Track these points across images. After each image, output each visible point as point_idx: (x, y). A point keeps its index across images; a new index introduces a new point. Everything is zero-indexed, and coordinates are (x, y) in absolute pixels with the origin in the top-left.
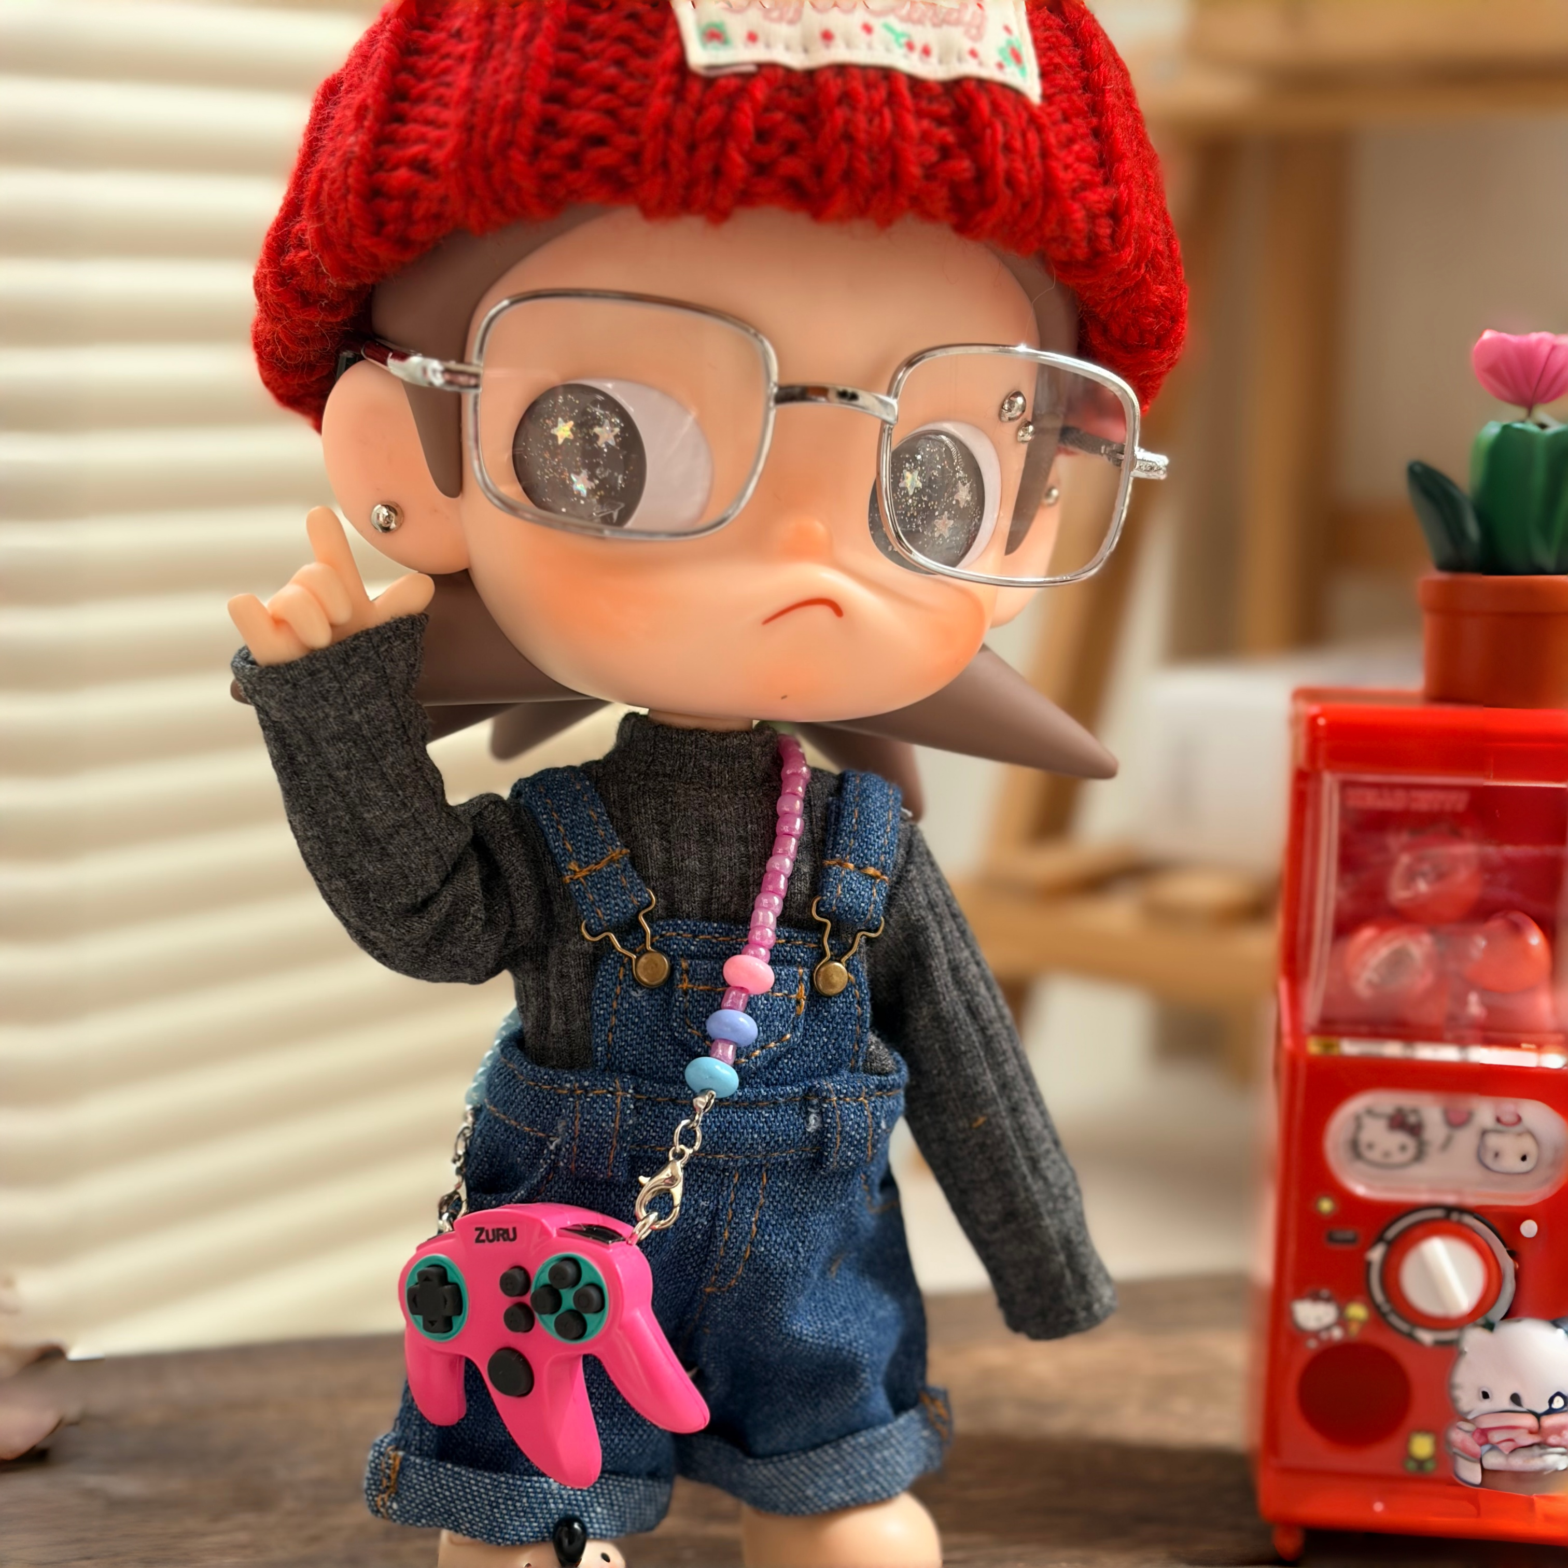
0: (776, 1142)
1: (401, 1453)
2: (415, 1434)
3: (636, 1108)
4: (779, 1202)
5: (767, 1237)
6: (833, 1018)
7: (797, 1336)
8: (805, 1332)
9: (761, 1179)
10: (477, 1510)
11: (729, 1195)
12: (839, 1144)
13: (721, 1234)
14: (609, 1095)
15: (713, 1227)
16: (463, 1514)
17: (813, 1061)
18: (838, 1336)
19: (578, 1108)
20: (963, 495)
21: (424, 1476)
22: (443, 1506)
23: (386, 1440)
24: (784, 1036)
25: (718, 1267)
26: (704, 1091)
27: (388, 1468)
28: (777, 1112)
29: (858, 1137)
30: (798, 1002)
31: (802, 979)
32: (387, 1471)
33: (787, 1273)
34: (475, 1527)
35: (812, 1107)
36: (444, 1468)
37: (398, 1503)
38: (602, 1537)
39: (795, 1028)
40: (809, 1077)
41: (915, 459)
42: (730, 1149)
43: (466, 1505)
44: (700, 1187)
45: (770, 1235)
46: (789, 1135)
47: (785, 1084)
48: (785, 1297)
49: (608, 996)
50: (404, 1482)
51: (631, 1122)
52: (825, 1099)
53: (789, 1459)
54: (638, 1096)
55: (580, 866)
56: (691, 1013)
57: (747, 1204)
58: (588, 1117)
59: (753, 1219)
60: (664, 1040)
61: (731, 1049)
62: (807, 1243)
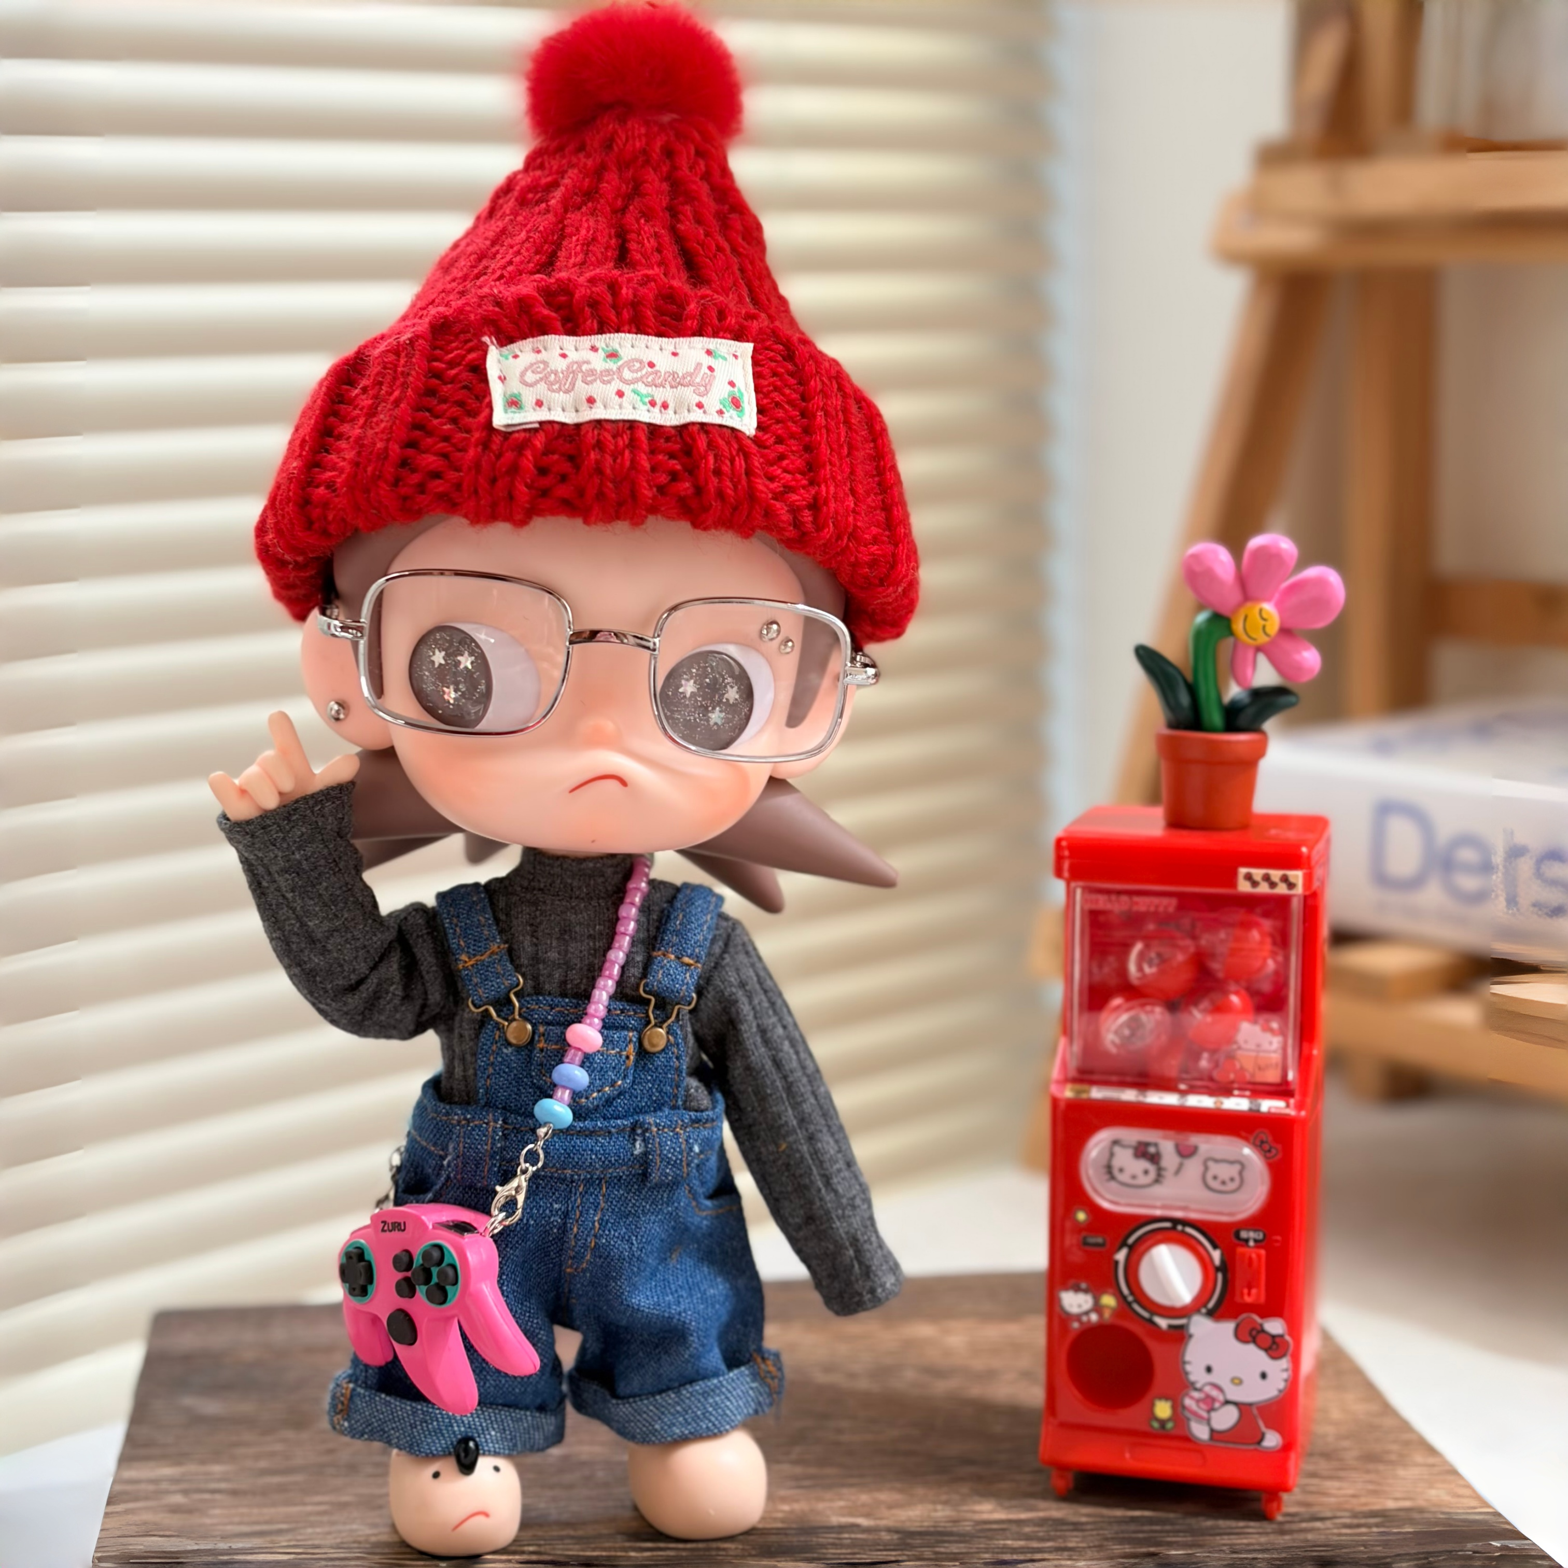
0: (610, 1161)
1: (351, 1386)
2: (362, 1371)
3: (504, 1135)
4: (616, 1206)
5: (607, 1232)
6: (656, 1069)
7: (636, 1307)
8: (642, 1304)
9: (601, 1189)
10: (402, 1429)
11: (576, 1200)
12: (658, 1163)
13: (571, 1229)
14: (484, 1125)
15: (565, 1224)
17: (640, 1101)
18: (670, 1308)
19: (462, 1134)
20: (732, 694)
21: (366, 1403)
22: (379, 1426)
23: (343, 1376)
24: (615, 1082)
25: (572, 1254)
26: (545, 1124)
27: (343, 1396)
28: (611, 1139)
29: (674, 1158)
30: (628, 1057)
31: (631, 1041)
32: (342, 1398)
33: (624, 1259)
35: (638, 1135)
36: (381, 1398)
37: (348, 1421)
38: (489, 1453)
39: (625, 1077)
40: (637, 1113)
41: (691, 673)
42: (574, 1166)
43: (394, 1425)
44: (554, 1194)
45: (609, 1231)
46: (619, 1157)
47: (619, 1118)
48: (624, 1277)
49: (488, 1052)
50: (352, 1406)
51: (499, 1145)
52: (647, 1130)
53: (641, 1400)
54: (506, 1126)
55: (469, 958)
56: (545, 1065)
57: (591, 1208)
58: (469, 1141)
59: (596, 1218)
60: (526, 1085)
61: (567, 1094)
62: (639, 1237)
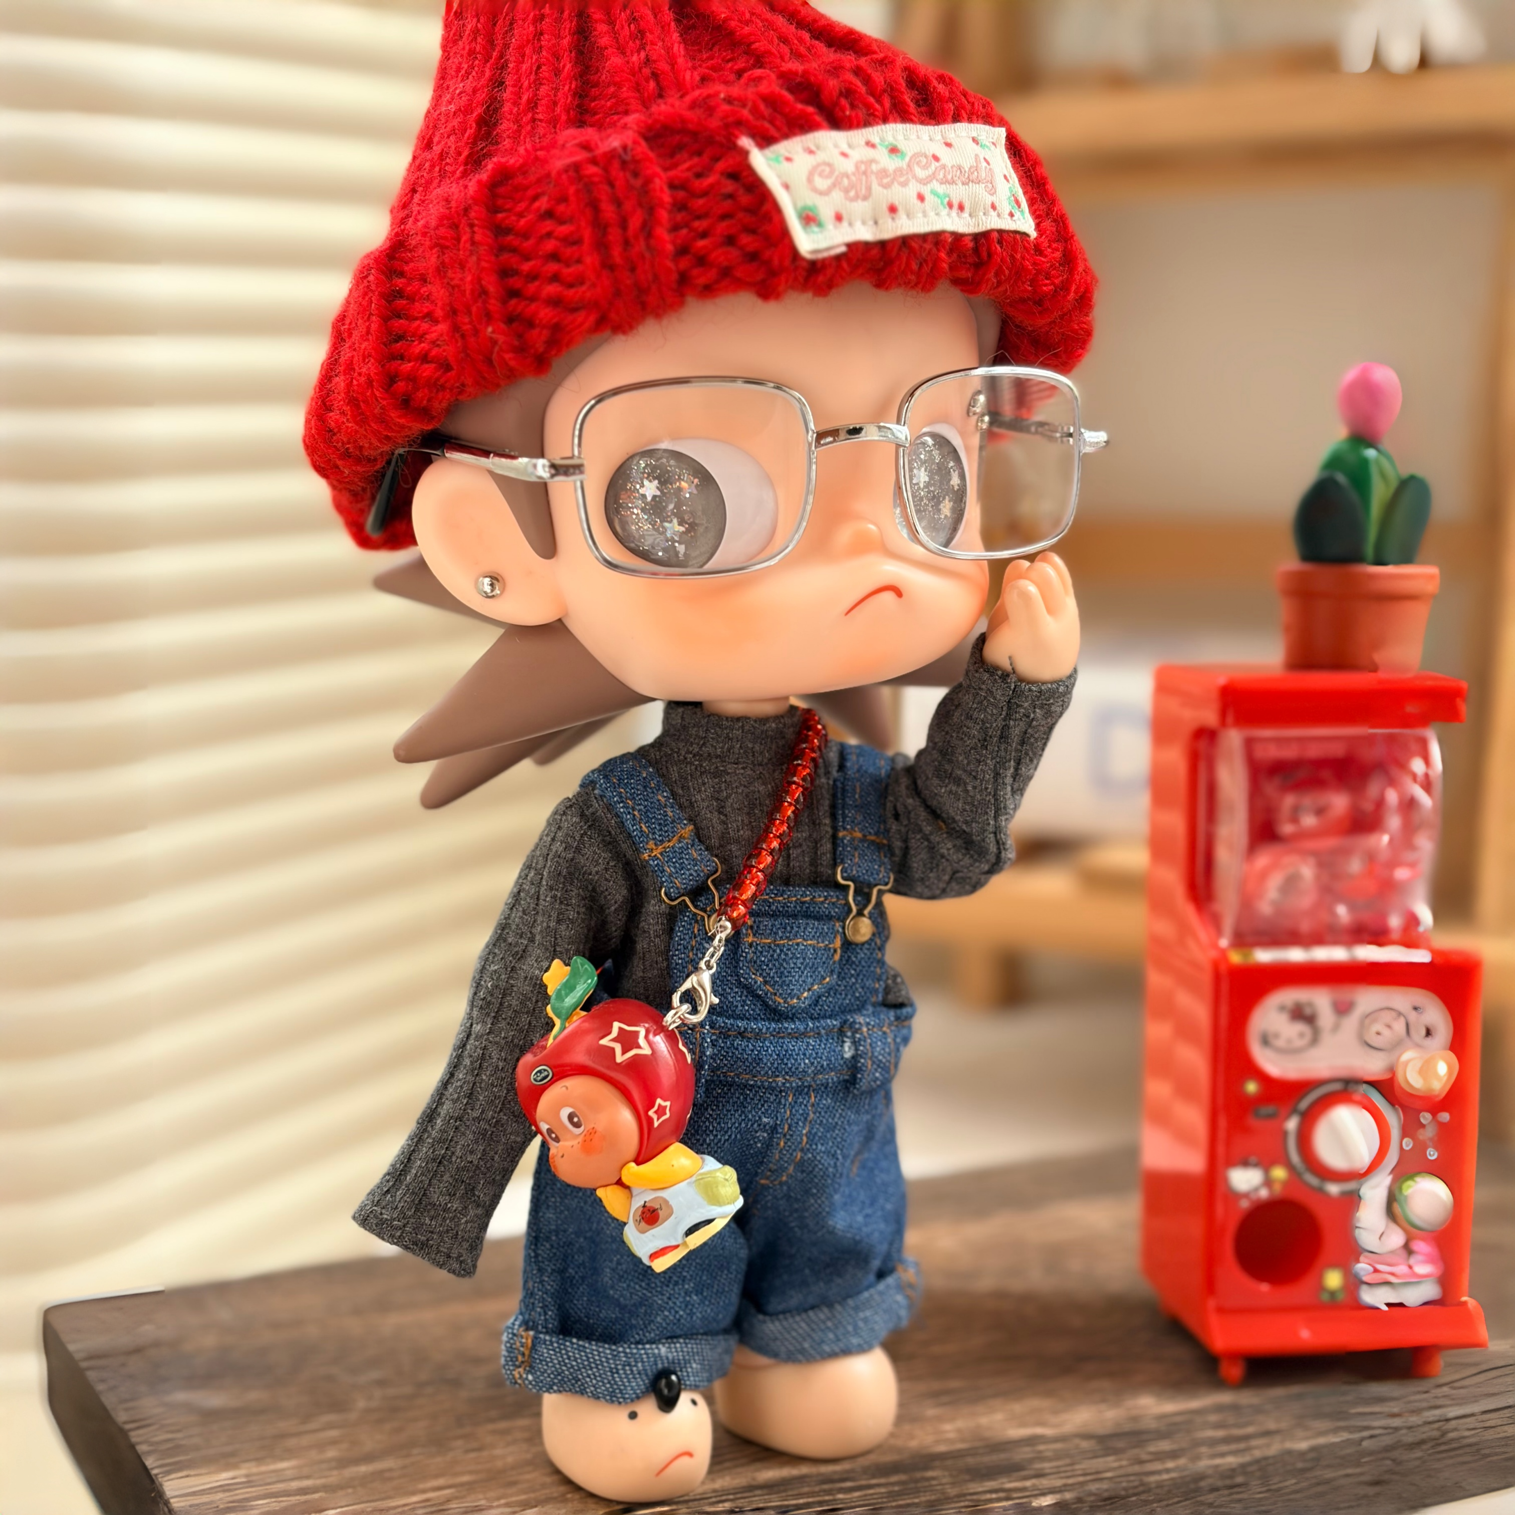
3: (711, 1041)
6: (860, 962)
10: (600, 1376)
12: (869, 1067)
13: (778, 1145)
15: (772, 1138)
16: (588, 1381)
17: (845, 999)
20: (955, 480)
22: (571, 1374)
24: (824, 979)
25: (773, 1167)
29: (884, 1061)
30: (835, 951)
31: (838, 931)
33: (828, 1176)
34: (598, 1391)
36: (570, 1343)
39: (832, 973)
43: (590, 1372)
45: (816, 1144)
46: (830, 1060)
48: (825, 1195)
49: (685, 948)
50: (536, 1356)
54: (713, 1031)
55: (656, 845)
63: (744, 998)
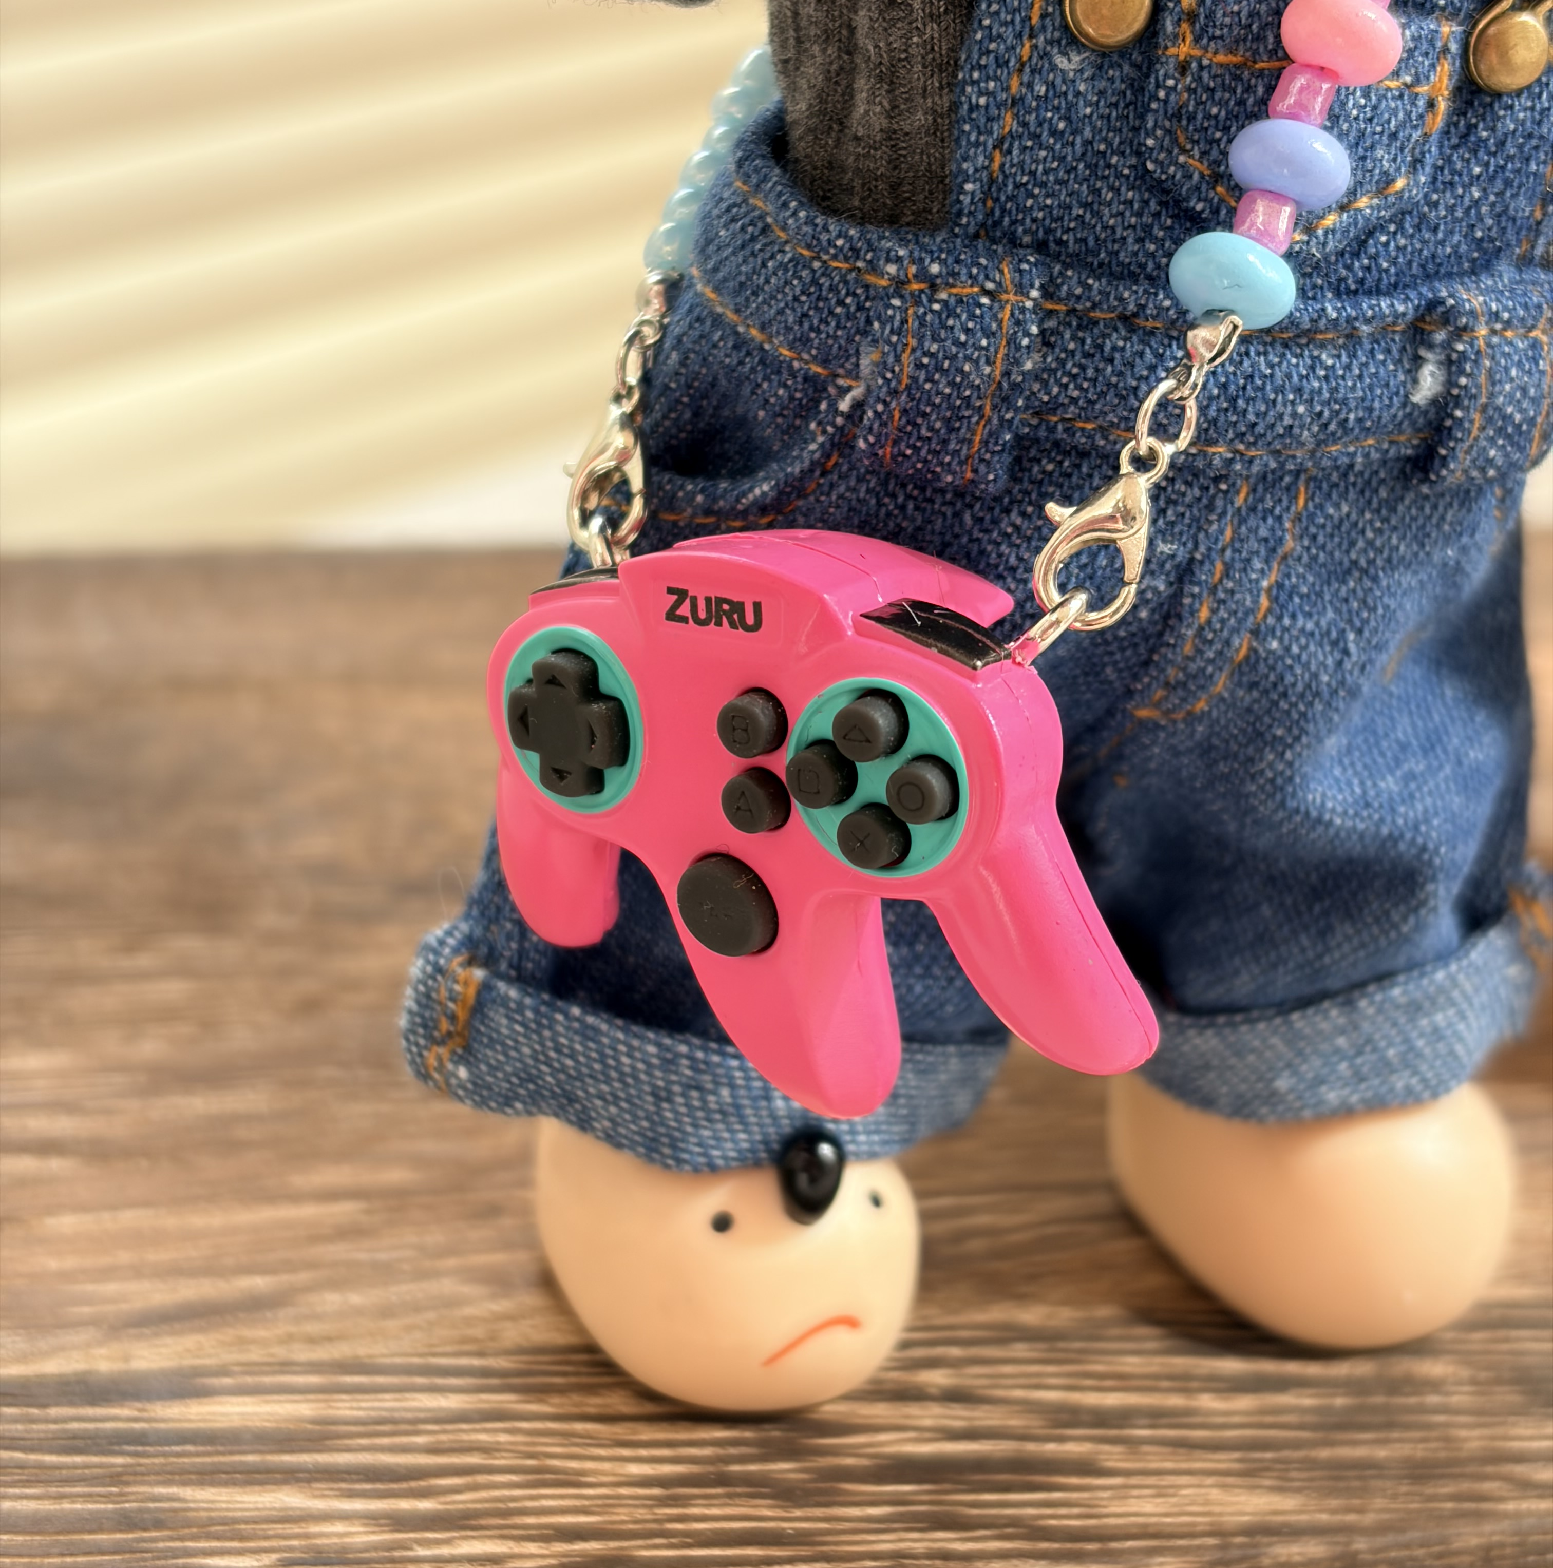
0: (1342, 422)
1: (479, 974)
2: (509, 937)
4: (1323, 547)
5: (1287, 621)
6: (1501, 144)
9: (1294, 499)
10: (628, 1101)
12: (1475, 432)
14: (985, 300)
16: (599, 1103)
17: (1442, 243)
19: (913, 324)
21: (523, 1024)
22: (559, 1083)
23: (451, 941)
24: (1390, 181)
25: (1173, 675)
27: (453, 999)
29: (1518, 417)
30: (1431, 104)
31: (1445, 50)
32: (451, 1005)
33: (1317, 694)
34: (622, 1131)
35: (1431, 347)
36: (567, 1015)
37: (468, 1064)
39: (1416, 163)
40: (1431, 279)
43: (605, 1088)
45: (1293, 617)
46: (1370, 410)
47: (1378, 291)
48: (1304, 740)
49: (1001, 63)
50: (482, 1029)
51: (1028, 365)
52: (1460, 332)
56: (1191, 118)
57: (1257, 553)
59: (1265, 584)
60: (1119, 175)
61: (1286, 219)
62: (1366, 634)
63: (1147, 219)
